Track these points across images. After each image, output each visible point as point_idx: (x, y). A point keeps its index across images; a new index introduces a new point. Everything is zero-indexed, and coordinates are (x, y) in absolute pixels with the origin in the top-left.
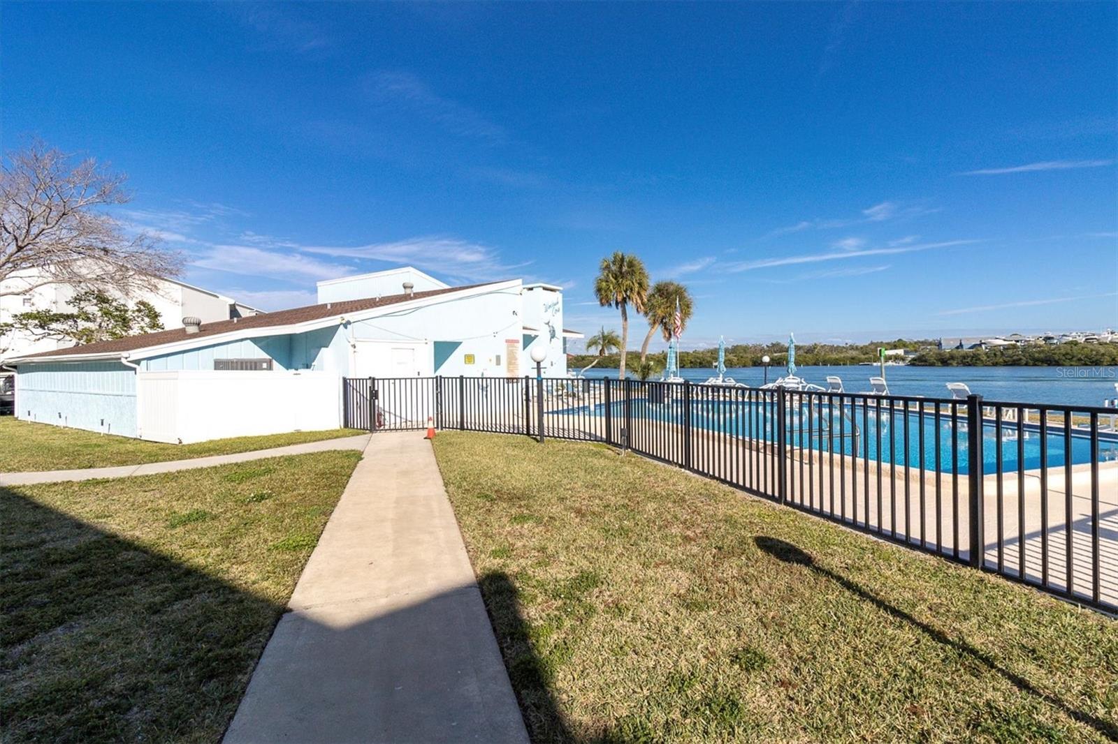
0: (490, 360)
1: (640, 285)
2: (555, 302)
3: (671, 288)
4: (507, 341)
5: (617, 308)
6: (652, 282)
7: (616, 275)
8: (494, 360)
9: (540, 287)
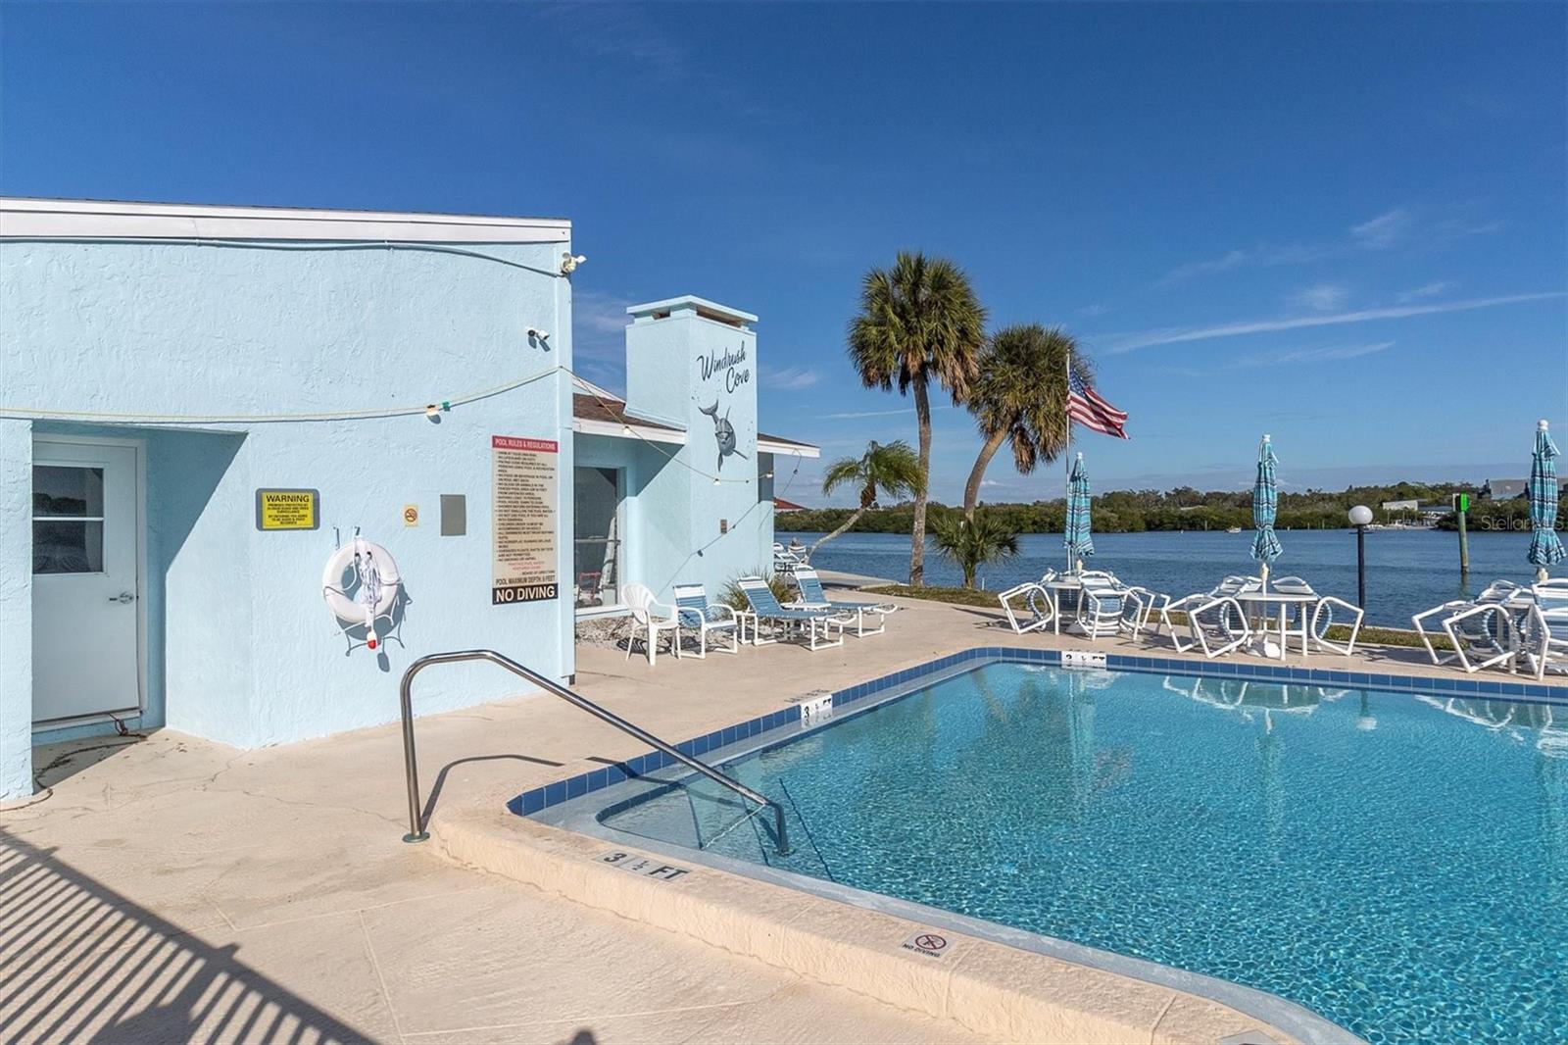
0: (411, 515)
1: (964, 333)
2: (733, 352)
3: (1039, 343)
4: (497, 442)
5: (903, 393)
6: (992, 328)
7: (902, 306)
8: (432, 515)
9: (690, 305)
